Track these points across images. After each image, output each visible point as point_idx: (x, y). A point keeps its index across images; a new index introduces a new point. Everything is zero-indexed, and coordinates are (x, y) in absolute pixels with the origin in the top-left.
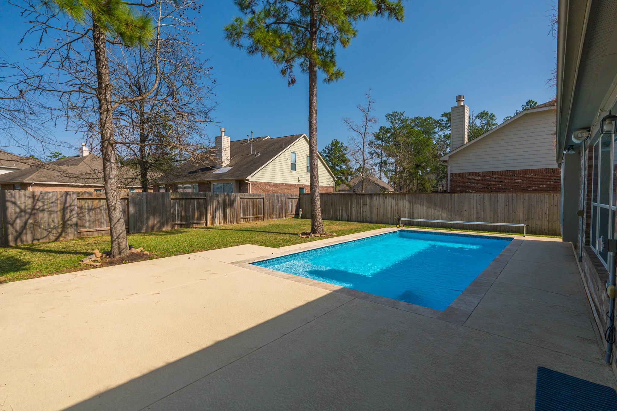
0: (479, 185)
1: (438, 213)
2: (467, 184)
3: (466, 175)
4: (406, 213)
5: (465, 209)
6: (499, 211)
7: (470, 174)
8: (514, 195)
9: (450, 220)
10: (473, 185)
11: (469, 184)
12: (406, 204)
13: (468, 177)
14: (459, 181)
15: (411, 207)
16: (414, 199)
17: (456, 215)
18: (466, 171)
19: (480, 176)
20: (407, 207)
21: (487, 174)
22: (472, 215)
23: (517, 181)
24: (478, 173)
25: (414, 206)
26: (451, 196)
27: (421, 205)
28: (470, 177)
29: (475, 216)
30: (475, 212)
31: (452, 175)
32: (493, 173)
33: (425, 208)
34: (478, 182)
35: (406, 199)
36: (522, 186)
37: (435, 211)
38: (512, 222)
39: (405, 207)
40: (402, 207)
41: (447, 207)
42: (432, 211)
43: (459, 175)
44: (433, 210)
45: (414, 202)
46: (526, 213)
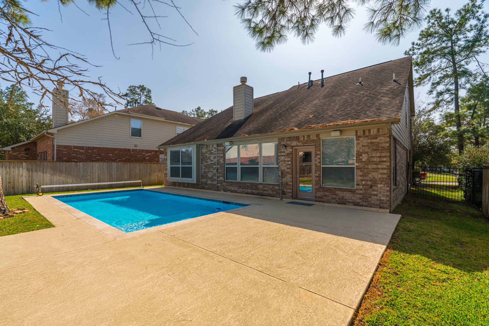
0: (83, 156)
1: (64, 179)
2: (73, 155)
3: (72, 148)
4: (22, 182)
5: (89, 174)
6: (113, 174)
7: (75, 147)
8: (122, 164)
9: (75, 184)
10: (78, 156)
11: (75, 155)
12: (23, 173)
13: (73, 150)
14: (65, 152)
15: (31, 175)
16: (34, 167)
17: (81, 180)
18: (72, 145)
19: (84, 149)
20: (24, 175)
21: (89, 148)
22: (95, 179)
23: (109, 155)
24: (82, 147)
25: (35, 174)
26: (77, 164)
27: (43, 173)
28: (76, 150)
29: (97, 179)
30: (97, 177)
31: (59, 146)
32: (94, 148)
33: (48, 175)
34: (82, 154)
35: (22, 167)
36: (113, 159)
37: (60, 177)
38: (121, 181)
39: (22, 176)
40: (16, 175)
41: (72, 174)
42: (56, 178)
43: (66, 147)
44: (58, 177)
45: (34, 170)
46: (128, 175)
